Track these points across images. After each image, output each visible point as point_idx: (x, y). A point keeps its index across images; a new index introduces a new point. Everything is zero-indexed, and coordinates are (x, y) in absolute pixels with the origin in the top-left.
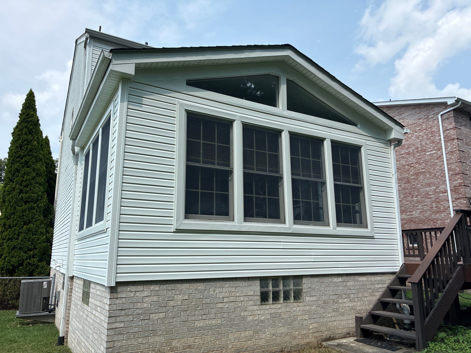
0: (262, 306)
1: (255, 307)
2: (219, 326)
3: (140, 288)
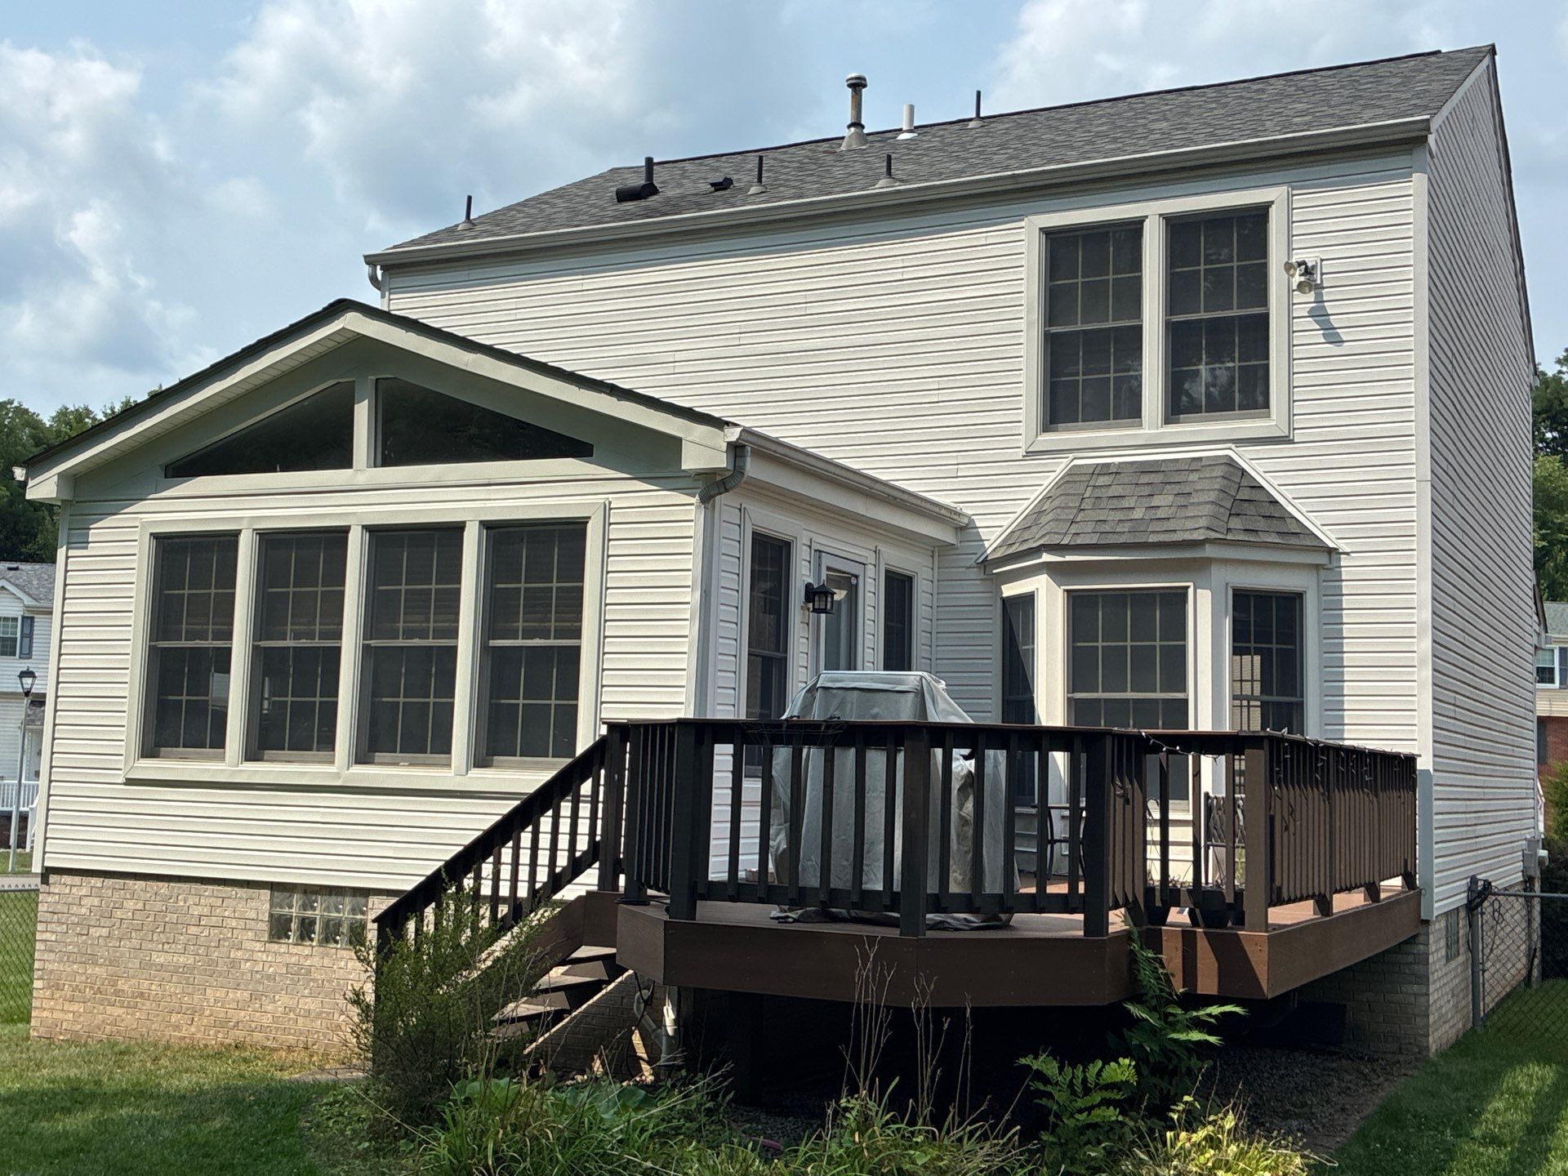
0: (273, 945)
1: (258, 944)
2: (190, 969)
3: (77, 880)
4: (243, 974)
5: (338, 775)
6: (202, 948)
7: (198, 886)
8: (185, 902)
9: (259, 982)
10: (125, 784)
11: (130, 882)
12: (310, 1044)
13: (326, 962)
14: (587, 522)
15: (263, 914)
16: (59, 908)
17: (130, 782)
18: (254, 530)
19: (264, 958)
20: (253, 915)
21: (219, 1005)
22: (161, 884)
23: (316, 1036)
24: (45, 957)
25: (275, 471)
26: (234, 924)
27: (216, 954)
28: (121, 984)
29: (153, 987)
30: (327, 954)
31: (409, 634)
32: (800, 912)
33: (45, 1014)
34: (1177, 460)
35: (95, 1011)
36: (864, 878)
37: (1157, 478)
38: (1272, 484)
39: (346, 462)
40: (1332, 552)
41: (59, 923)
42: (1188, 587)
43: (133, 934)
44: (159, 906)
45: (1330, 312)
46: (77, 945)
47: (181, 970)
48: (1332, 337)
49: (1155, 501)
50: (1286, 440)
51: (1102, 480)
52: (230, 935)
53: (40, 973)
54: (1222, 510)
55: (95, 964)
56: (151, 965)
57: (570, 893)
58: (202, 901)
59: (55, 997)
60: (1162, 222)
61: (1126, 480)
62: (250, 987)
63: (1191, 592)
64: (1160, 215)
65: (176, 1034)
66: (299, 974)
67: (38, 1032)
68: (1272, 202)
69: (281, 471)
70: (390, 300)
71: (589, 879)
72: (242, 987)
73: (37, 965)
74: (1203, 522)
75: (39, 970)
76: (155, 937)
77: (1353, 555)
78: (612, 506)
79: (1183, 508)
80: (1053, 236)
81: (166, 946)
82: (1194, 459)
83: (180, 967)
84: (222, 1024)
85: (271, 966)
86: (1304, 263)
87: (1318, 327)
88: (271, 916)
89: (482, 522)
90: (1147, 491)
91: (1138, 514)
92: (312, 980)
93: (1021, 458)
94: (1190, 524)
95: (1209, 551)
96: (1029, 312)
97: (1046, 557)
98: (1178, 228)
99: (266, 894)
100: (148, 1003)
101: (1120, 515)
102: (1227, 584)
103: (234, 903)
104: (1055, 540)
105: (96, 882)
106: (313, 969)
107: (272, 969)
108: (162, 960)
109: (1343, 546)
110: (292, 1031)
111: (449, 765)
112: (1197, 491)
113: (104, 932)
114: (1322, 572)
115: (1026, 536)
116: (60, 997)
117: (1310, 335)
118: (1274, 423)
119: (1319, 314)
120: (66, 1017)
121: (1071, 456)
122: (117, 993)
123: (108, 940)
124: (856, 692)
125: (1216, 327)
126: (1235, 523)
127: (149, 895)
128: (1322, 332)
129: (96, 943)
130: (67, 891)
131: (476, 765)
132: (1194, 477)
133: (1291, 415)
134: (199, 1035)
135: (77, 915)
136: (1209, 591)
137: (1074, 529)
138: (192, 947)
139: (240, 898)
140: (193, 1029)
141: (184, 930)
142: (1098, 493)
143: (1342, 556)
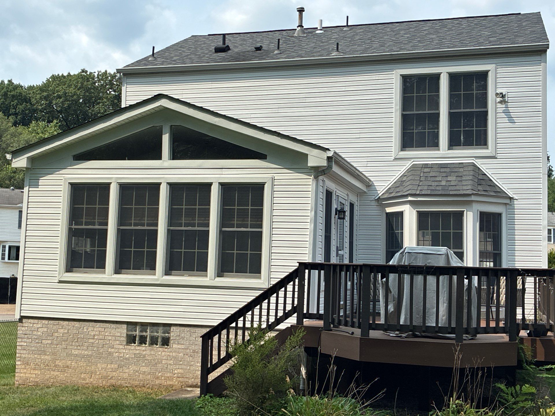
4: (115, 358)
5: (157, 280)
6: (96, 348)
7: (93, 323)
8: (87, 330)
9: (121, 361)
10: (58, 283)
11: (61, 322)
12: (145, 384)
13: (152, 353)
14: (265, 184)
15: (124, 334)
16: (28, 332)
17: (60, 282)
18: (117, 183)
19: (124, 351)
20: (119, 334)
21: (104, 370)
22: (75, 323)
23: (148, 382)
24: (21, 352)
25: (125, 160)
26: (110, 338)
27: (102, 350)
28: (57, 362)
29: (73, 364)
30: (153, 350)
31: (186, 225)
32: (406, 334)
33: (22, 375)
34: (454, 163)
35: (46, 373)
36: (426, 322)
37: (448, 170)
38: (489, 173)
39: (159, 157)
40: (511, 198)
41: (28, 338)
42: (464, 211)
43: (63, 343)
44: (75, 331)
45: (510, 112)
46: (36, 347)
47: (86, 356)
48: (511, 120)
49: (449, 178)
50: (494, 157)
51: (426, 170)
52: (108, 343)
53: (19, 358)
54: (475, 183)
55: (45, 354)
56: (71, 355)
57: (282, 326)
58: (95, 329)
59: (26, 368)
60: (448, 75)
61: (436, 170)
62: (118, 363)
63: (465, 212)
64: (447, 72)
65: (84, 382)
66: (139, 357)
67: (18, 382)
68: (490, 70)
69: (128, 160)
70: (127, 87)
71: (292, 320)
72: (114, 363)
73: (17, 355)
74: (469, 187)
75: (18, 357)
76: (73, 344)
77: (519, 200)
78: (275, 178)
79: (461, 182)
80: (405, 78)
81: (79, 347)
82: (460, 163)
83: (85, 355)
84: (106, 377)
85: (127, 355)
86: (501, 93)
87: (506, 117)
88: (127, 335)
89: (219, 183)
90: (444, 174)
91: (443, 183)
92: (146, 360)
93: (392, 160)
94: (465, 188)
95: (473, 198)
96: (396, 105)
97: (410, 199)
98: (453, 77)
99: (125, 326)
100: (71, 370)
101: (436, 183)
102: (478, 210)
103: (111, 330)
104: (414, 192)
105: (46, 322)
106: (146, 355)
107: (127, 356)
108: (77, 353)
109: (515, 197)
110: (137, 380)
111: (206, 276)
112: (464, 175)
113: (49, 342)
114: (508, 206)
115: (398, 190)
116: (29, 368)
117: (503, 120)
118: (490, 151)
119: (507, 112)
120: (32, 376)
121: (412, 160)
122: (56, 366)
123: (51, 345)
124: (421, 254)
125: (467, 115)
126: (480, 188)
127: (70, 327)
128: (507, 119)
129: (46, 346)
130: (31, 325)
131: (218, 276)
132: (461, 170)
133: (496, 148)
134: (94, 382)
135: (36, 335)
136: (472, 213)
137: (420, 188)
138: (91, 348)
139: (112, 328)
140: (92, 380)
141: (87, 341)
142: (426, 175)
143: (515, 200)
